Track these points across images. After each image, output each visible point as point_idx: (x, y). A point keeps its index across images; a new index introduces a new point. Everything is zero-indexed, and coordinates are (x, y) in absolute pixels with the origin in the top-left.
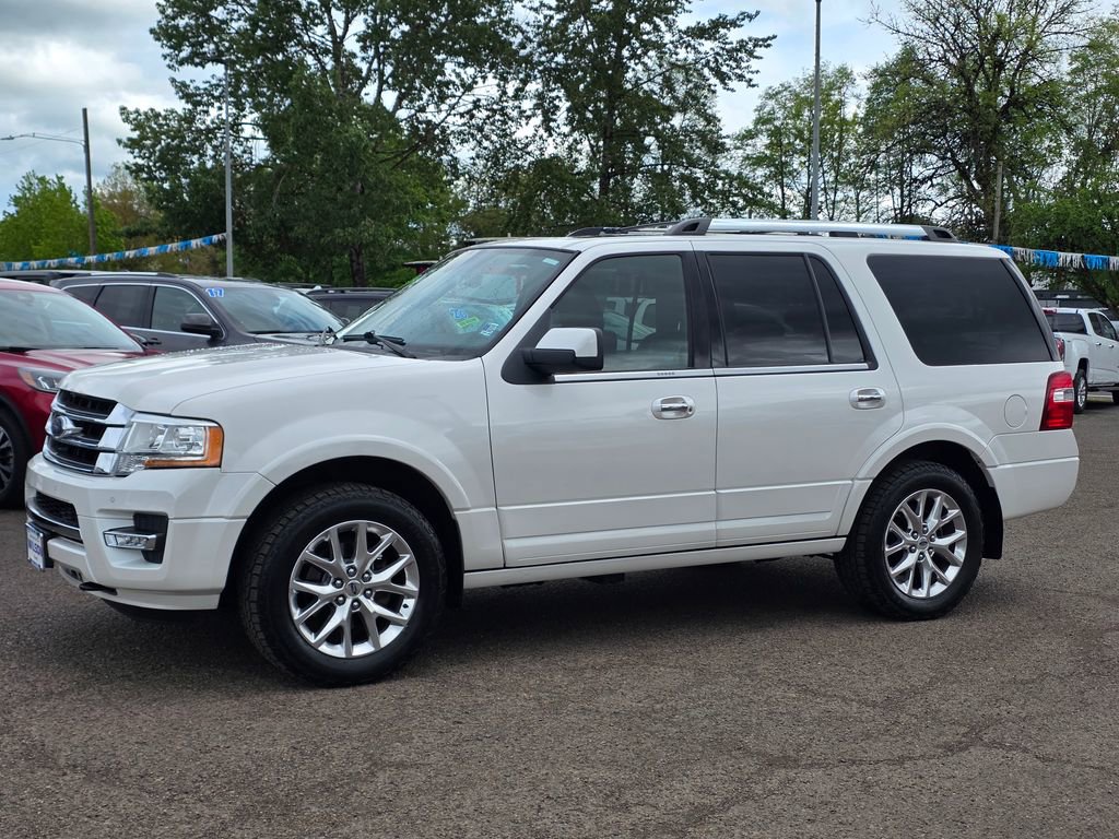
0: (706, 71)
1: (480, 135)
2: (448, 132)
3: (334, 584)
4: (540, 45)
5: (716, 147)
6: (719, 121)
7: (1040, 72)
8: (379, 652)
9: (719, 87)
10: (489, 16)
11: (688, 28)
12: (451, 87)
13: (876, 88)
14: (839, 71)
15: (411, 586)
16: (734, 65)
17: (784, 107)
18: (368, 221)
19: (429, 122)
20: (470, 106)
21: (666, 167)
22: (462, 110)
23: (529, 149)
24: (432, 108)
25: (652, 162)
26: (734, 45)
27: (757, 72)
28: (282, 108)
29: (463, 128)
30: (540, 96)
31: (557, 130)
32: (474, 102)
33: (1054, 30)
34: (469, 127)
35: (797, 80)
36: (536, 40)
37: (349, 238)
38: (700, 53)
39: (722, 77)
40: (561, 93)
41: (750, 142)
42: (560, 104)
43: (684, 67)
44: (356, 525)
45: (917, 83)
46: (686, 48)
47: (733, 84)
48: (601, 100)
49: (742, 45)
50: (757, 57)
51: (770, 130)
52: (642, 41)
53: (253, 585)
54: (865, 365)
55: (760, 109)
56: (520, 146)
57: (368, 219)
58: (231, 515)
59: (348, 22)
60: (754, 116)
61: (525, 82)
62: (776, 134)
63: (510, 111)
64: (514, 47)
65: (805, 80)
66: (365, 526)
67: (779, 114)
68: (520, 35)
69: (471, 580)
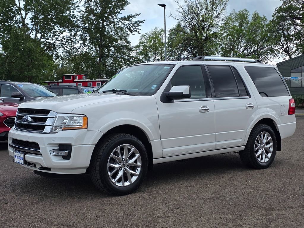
0: (127, 29)
1: (65, 46)
2: (55, 45)
3: (119, 164)
4: (81, 22)
5: (130, 50)
6: (131, 43)
7: (213, 30)
8: (132, 184)
9: (130, 34)
10: (67, 14)
11: (121, 18)
12: (57, 33)
13: (171, 35)
14: (161, 30)
15: (139, 164)
16: (134, 28)
17: (147, 39)
18: (34, 70)
19: (50, 43)
20: (62, 38)
21: (116, 55)
22: (59, 39)
23: (79, 50)
24: (50, 39)
25: (112, 54)
26: (134, 22)
27: (140, 30)
28: (7, 38)
29: (59, 44)
30: (81, 35)
31: (87, 45)
32: (63, 37)
33: (216, 19)
34: (61, 44)
35: (150, 32)
36: (80, 20)
37: (29, 75)
38: (125, 24)
39: (131, 31)
40: (88, 35)
41: (138, 48)
42: (87, 38)
43: (120, 28)
44: (125, 146)
45: (181, 33)
46: (121, 23)
47: (134, 33)
48: (98, 37)
49: (136, 23)
50: (140, 26)
51: (143, 45)
52: (109, 21)
53: (97, 165)
54: (248, 97)
55: (140, 40)
56: (76, 49)
57: (34, 69)
58: (91, 144)
59: (26, 14)
60: (139, 42)
61: (77, 32)
62: (145, 46)
63: (73, 39)
64: (74, 22)
65: (152, 32)
66: (127, 146)
67: (145, 41)
68: (76, 19)
69: (155, 161)
